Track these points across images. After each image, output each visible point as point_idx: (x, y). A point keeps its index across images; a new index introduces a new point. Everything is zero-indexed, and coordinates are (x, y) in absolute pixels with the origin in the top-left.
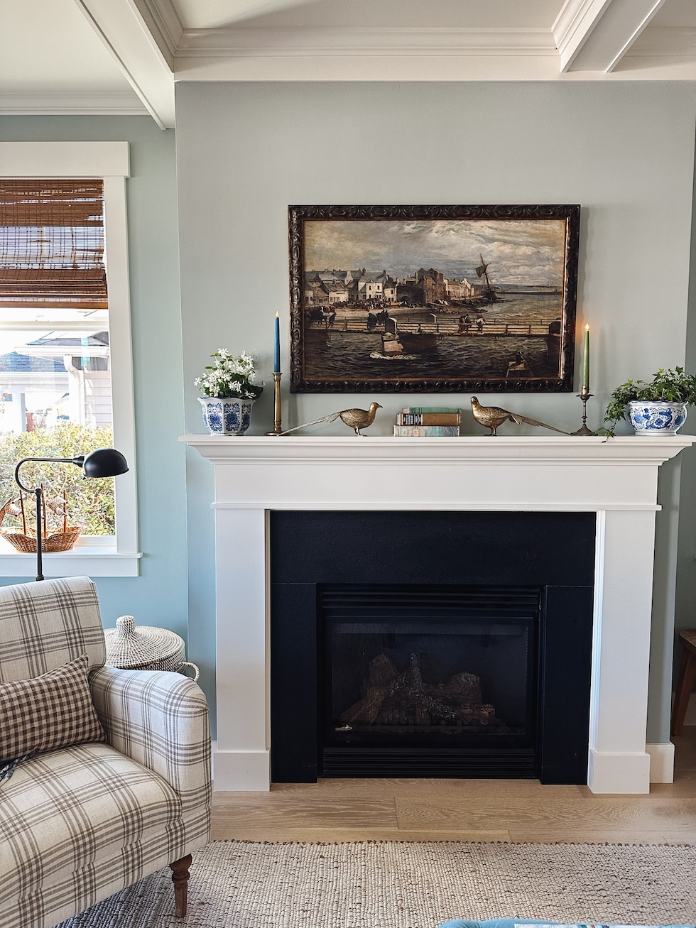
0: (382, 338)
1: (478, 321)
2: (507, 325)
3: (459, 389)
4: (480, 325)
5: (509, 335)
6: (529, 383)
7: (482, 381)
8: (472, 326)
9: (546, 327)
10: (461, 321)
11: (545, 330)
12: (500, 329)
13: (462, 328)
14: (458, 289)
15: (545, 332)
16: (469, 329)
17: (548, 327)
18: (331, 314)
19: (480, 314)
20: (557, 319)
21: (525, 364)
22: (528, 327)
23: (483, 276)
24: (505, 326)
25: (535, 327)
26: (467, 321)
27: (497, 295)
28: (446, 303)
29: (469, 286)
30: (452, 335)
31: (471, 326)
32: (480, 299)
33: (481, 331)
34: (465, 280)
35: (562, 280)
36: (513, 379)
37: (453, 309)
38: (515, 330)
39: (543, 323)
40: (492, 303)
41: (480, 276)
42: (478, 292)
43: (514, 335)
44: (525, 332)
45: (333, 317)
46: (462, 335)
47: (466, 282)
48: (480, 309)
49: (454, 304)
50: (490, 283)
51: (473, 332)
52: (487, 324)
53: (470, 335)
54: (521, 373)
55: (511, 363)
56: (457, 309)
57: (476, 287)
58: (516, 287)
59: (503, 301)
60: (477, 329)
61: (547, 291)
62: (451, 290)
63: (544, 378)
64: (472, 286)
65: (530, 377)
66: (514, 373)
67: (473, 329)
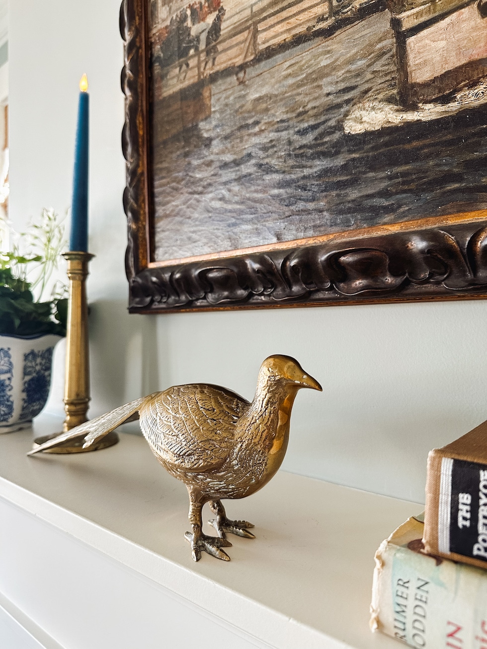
0: (396, 23)
18: (210, 19)
45: (215, 29)
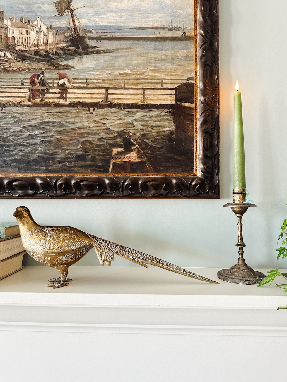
1: (61, 82)
2: (107, 89)
3: (31, 192)
4: (63, 89)
5: (111, 105)
6: (144, 184)
7: (66, 178)
8: (51, 91)
9: (170, 92)
10: (33, 83)
11: (168, 97)
12: (98, 96)
13: (34, 94)
14: (27, 33)
15: (170, 100)
16: (46, 95)
17: (173, 92)
19: (62, 72)
20: (188, 79)
21: (139, 152)
22: (141, 91)
23: (67, 14)
24: (104, 91)
25: (153, 91)
26: (43, 83)
27: (90, 43)
28: (8, 55)
29: (44, 29)
30: (19, 104)
31: (48, 90)
32: (62, 49)
33: (65, 98)
34: (39, 20)
35: (193, 18)
36: (120, 175)
37: (19, 64)
38: (120, 96)
39: (165, 86)
40: (81, 54)
41: (61, 13)
42: (59, 38)
43: (118, 106)
44: (137, 100)
46: (35, 105)
47: (40, 23)
48: (63, 63)
49: (22, 56)
50: (77, 24)
51: (52, 100)
52: (74, 88)
53: (47, 105)
54: (134, 167)
55: (115, 151)
56: (25, 65)
57: (57, 31)
58: (120, 29)
59: (99, 52)
60: (59, 95)
61: (169, 34)
62: (17, 35)
63: (170, 175)
64: (50, 28)
65: (147, 172)
66: (120, 167)
67: (53, 96)
